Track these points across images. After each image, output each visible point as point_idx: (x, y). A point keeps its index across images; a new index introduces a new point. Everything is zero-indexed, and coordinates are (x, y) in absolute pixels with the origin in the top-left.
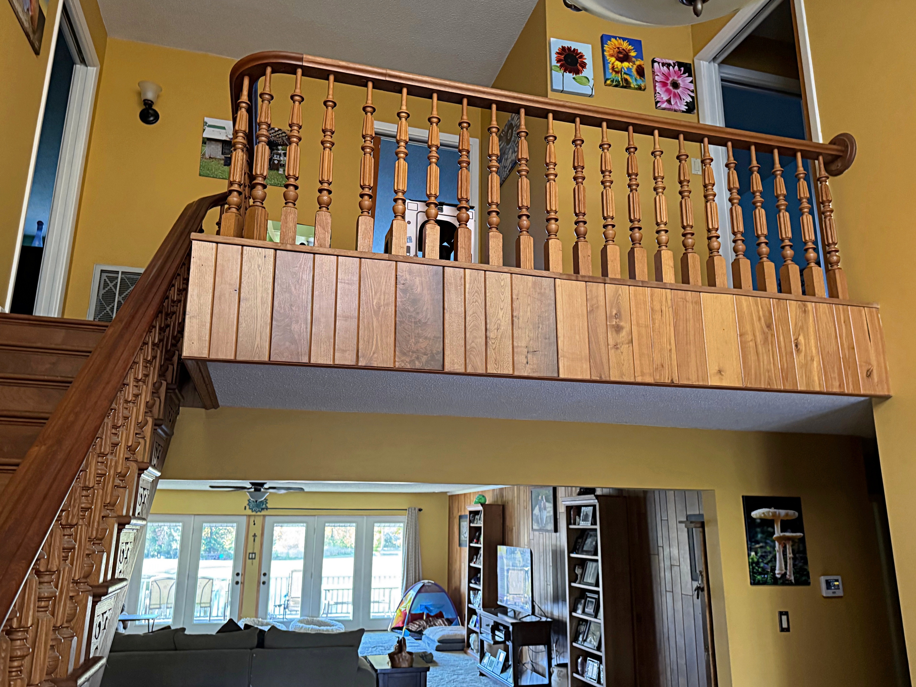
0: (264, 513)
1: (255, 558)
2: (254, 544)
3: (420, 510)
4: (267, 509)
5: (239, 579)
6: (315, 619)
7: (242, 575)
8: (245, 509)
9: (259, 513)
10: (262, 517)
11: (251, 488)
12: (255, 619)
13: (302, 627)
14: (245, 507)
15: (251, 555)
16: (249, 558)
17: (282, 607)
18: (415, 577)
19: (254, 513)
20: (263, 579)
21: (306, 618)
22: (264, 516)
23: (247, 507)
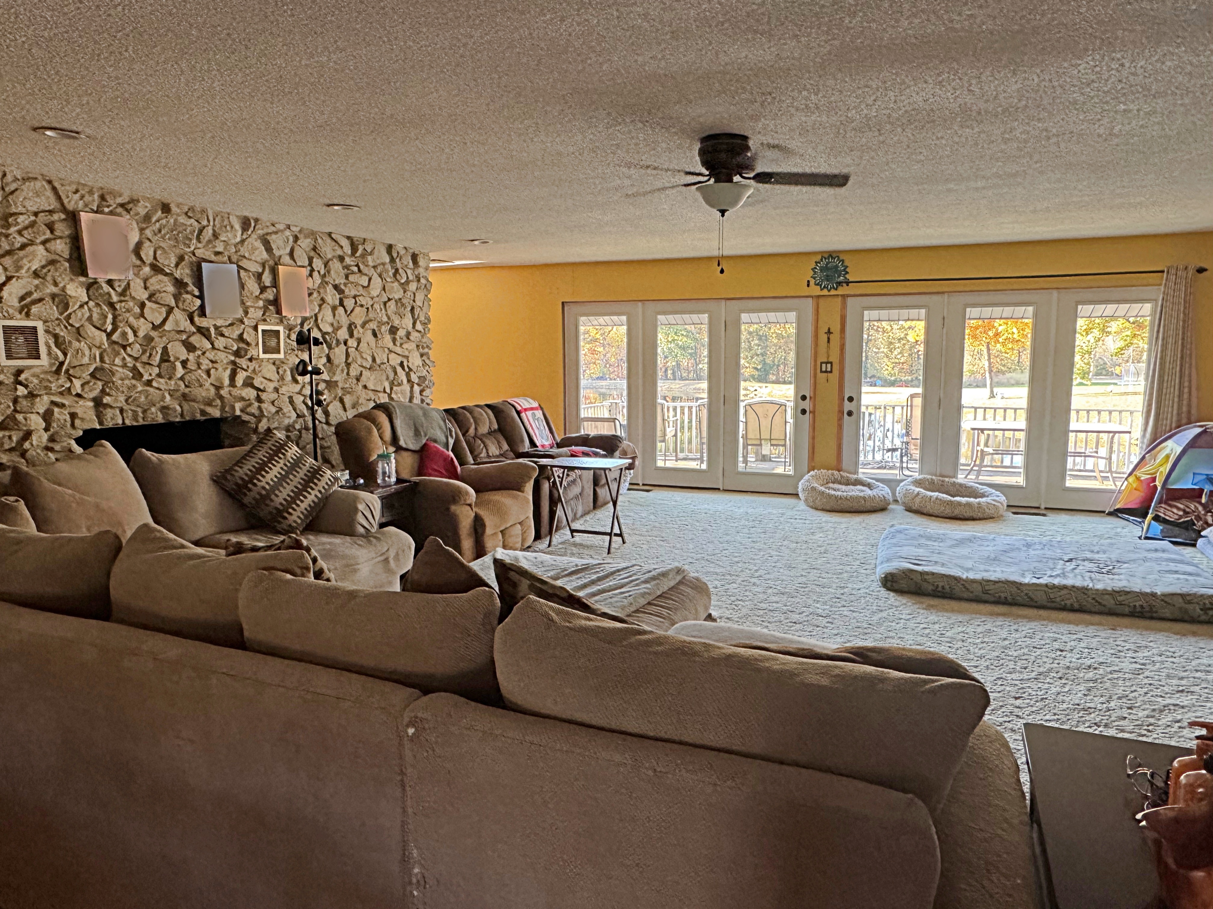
0: (841, 291)
1: (831, 372)
2: (828, 347)
3: (1201, 270)
4: (848, 283)
5: (806, 405)
6: (947, 479)
7: (811, 398)
8: (808, 286)
9: (833, 292)
10: (840, 298)
11: (709, 180)
12: (836, 472)
13: (918, 494)
14: (808, 281)
15: (824, 365)
16: (821, 371)
17: (898, 453)
18: (1179, 414)
19: (825, 292)
20: (847, 406)
21: (929, 477)
22: (844, 297)
23: (812, 282)
